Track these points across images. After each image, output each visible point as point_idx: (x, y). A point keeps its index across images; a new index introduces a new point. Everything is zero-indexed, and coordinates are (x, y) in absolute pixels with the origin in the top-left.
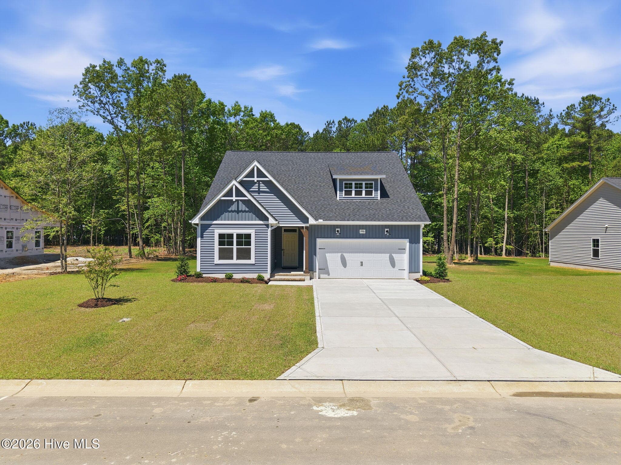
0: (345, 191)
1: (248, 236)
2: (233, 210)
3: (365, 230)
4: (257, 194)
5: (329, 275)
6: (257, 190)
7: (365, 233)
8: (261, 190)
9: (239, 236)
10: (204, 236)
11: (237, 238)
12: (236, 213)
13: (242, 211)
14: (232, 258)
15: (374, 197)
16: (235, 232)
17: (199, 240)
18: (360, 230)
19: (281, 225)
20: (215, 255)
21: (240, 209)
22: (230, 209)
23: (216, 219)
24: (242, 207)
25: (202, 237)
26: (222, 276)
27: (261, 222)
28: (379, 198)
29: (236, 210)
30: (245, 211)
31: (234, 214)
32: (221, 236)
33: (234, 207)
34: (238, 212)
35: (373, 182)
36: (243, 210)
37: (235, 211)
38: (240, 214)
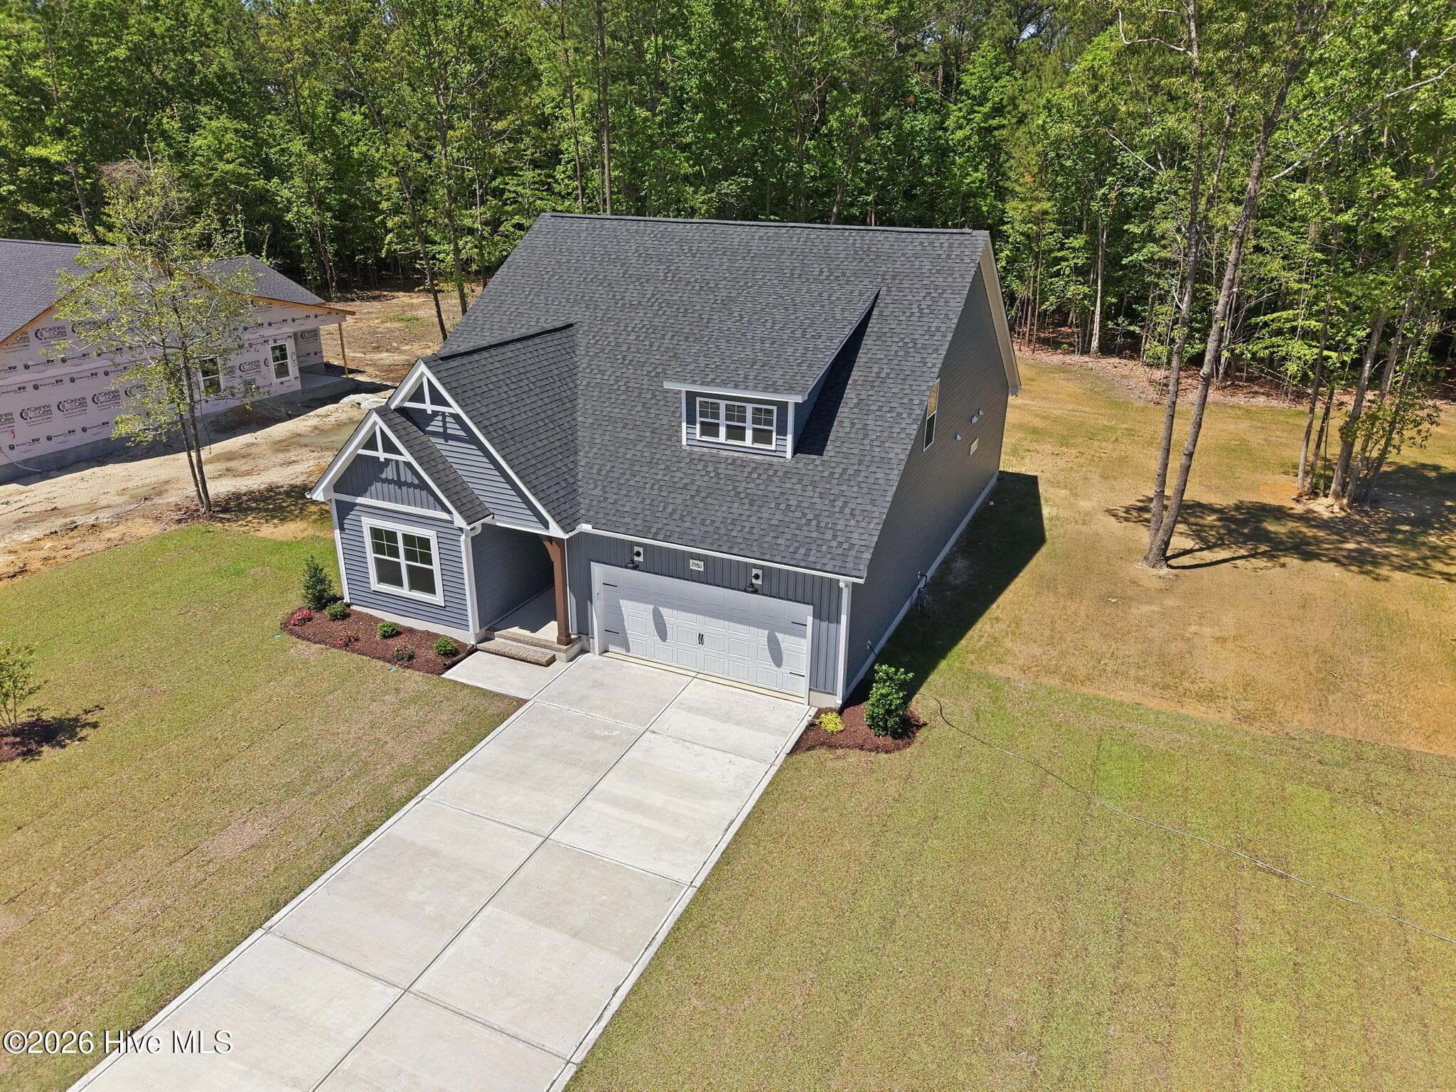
0: (702, 423)
2: (390, 477)
3: (702, 563)
4: (442, 441)
5: (628, 650)
6: (441, 430)
7: (702, 569)
8: (449, 431)
9: (408, 539)
10: (345, 526)
11: (404, 543)
12: (396, 487)
14: (401, 585)
15: (775, 451)
16: (400, 529)
17: (340, 534)
18: (691, 561)
19: (498, 524)
20: (370, 571)
21: (402, 479)
22: (383, 476)
23: (361, 494)
24: (406, 474)
25: (342, 529)
27: (446, 516)
28: (789, 455)
29: (396, 479)
30: (413, 485)
31: (392, 486)
32: (375, 533)
33: (390, 472)
34: (399, 483)
35: (775, 408)
36: (409, 480)
37: (392, 482)
38: (404, 488)
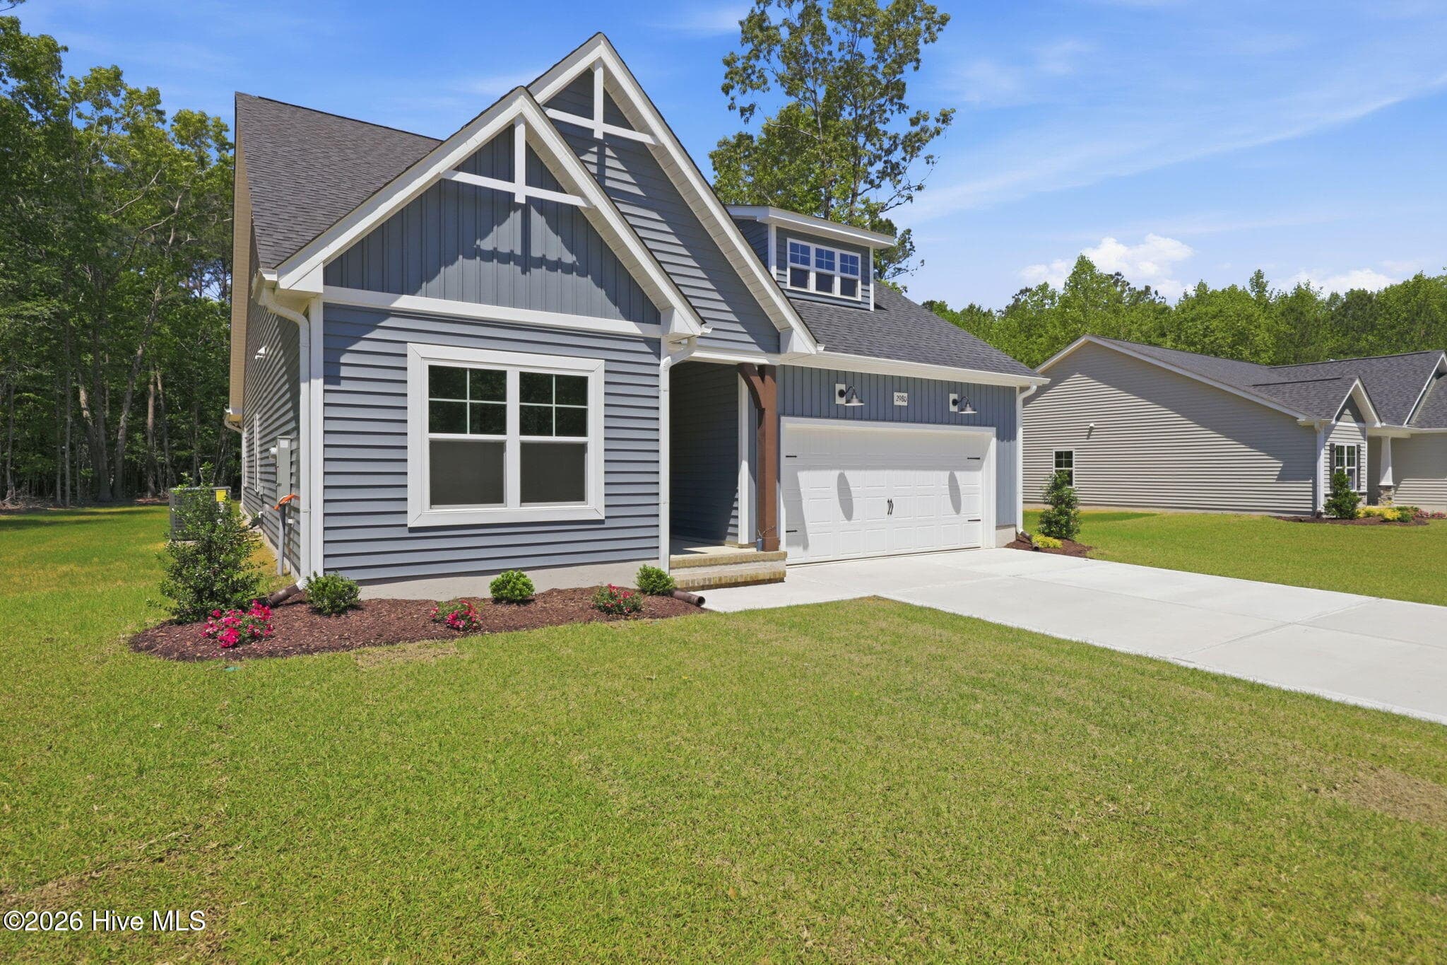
0: (792, 269)
1: (575, 388)
2: (504, 249)
3: (906, 395)
5: (808, 549)
7: (905, 404)
9: (533, 385)
10: (344, 372)
11: (524, 397)
12: (519, 269)
13: (542, 262)
14: (495, 495)
15: (860, 303)
16: (515, 363)
17: (313, 393)
20: (410, 480)
21: (536, 252)
22: (486, 244)
23: (411, 289)
24: (547, 242)
25: (332, 376)
26: (481, 588)
27: (630, 328)
29: (518, 251)
30: (556, 266)
31: (506, 267)
32: (442, 379)
33: (505, 236)
34: (526, 262)
35: (859, 254)
36: (553, 257)
37: (506, 258)
38: (538, 273)
